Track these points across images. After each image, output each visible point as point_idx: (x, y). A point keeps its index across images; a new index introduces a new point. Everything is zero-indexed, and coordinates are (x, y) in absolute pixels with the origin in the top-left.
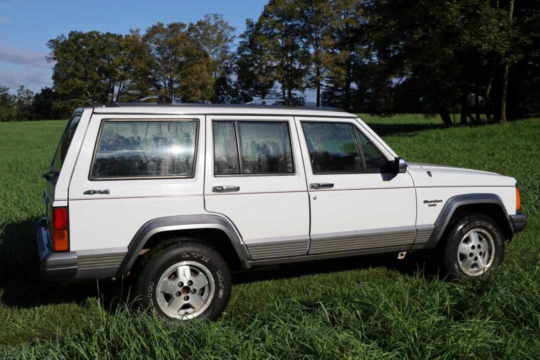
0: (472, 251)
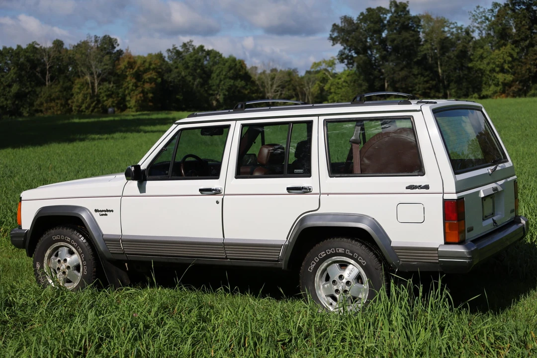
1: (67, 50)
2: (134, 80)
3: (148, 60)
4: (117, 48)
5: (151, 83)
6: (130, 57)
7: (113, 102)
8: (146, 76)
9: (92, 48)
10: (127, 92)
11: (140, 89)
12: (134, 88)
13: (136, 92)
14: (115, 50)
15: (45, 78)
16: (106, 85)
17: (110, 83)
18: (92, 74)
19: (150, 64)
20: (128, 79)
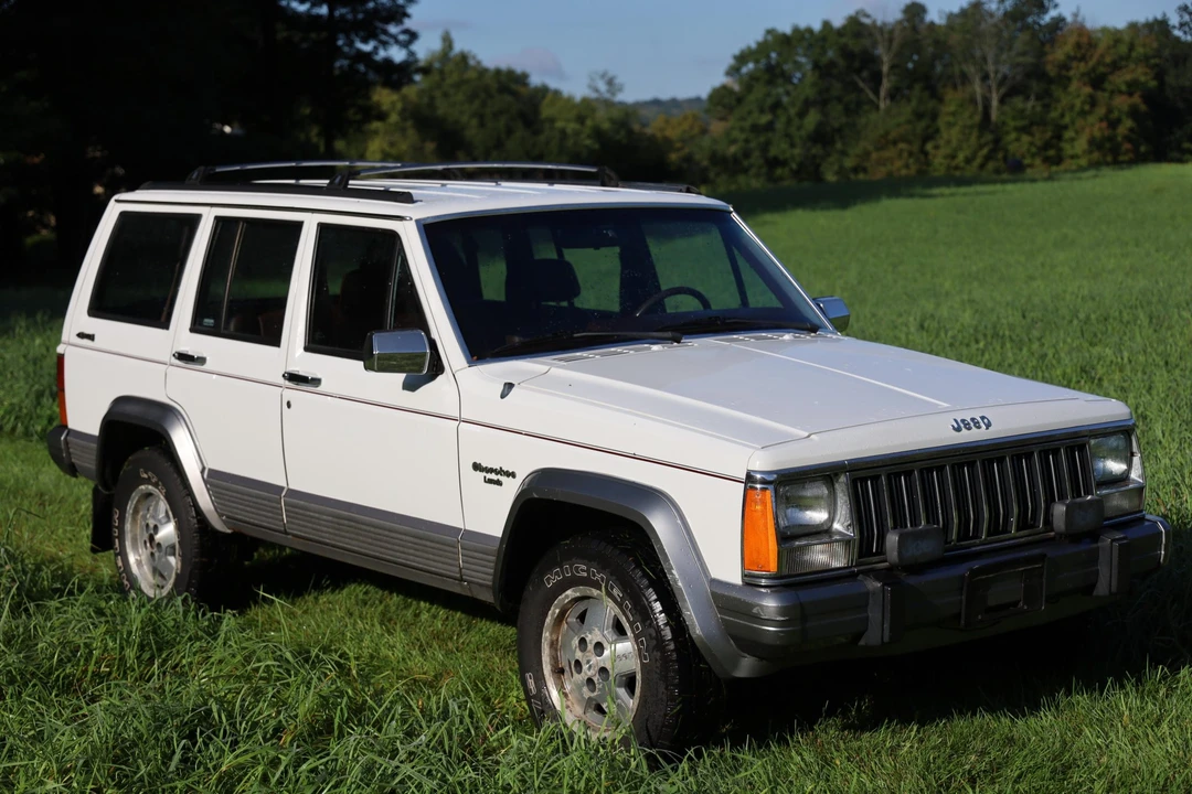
0: (579, 655)
1: (932, 24)
2: (1087, 90)
3: (1127, 38)
4: (1053, 13)
5: (1130, 94)
6: (1081, 30)
7: (1031, 144)
8: (1120, 79)
9: (991, 15)
10: (1067, 120)
11: (1101, 111)
12: (1087, 107)
13: (1091, 119)
14: (1047, 18)
15: (877, 93)
16: (1018, 102)
17: (1027, 98)
18: (985, 77)
19: (1132, 47)
20: (1074, 86)
